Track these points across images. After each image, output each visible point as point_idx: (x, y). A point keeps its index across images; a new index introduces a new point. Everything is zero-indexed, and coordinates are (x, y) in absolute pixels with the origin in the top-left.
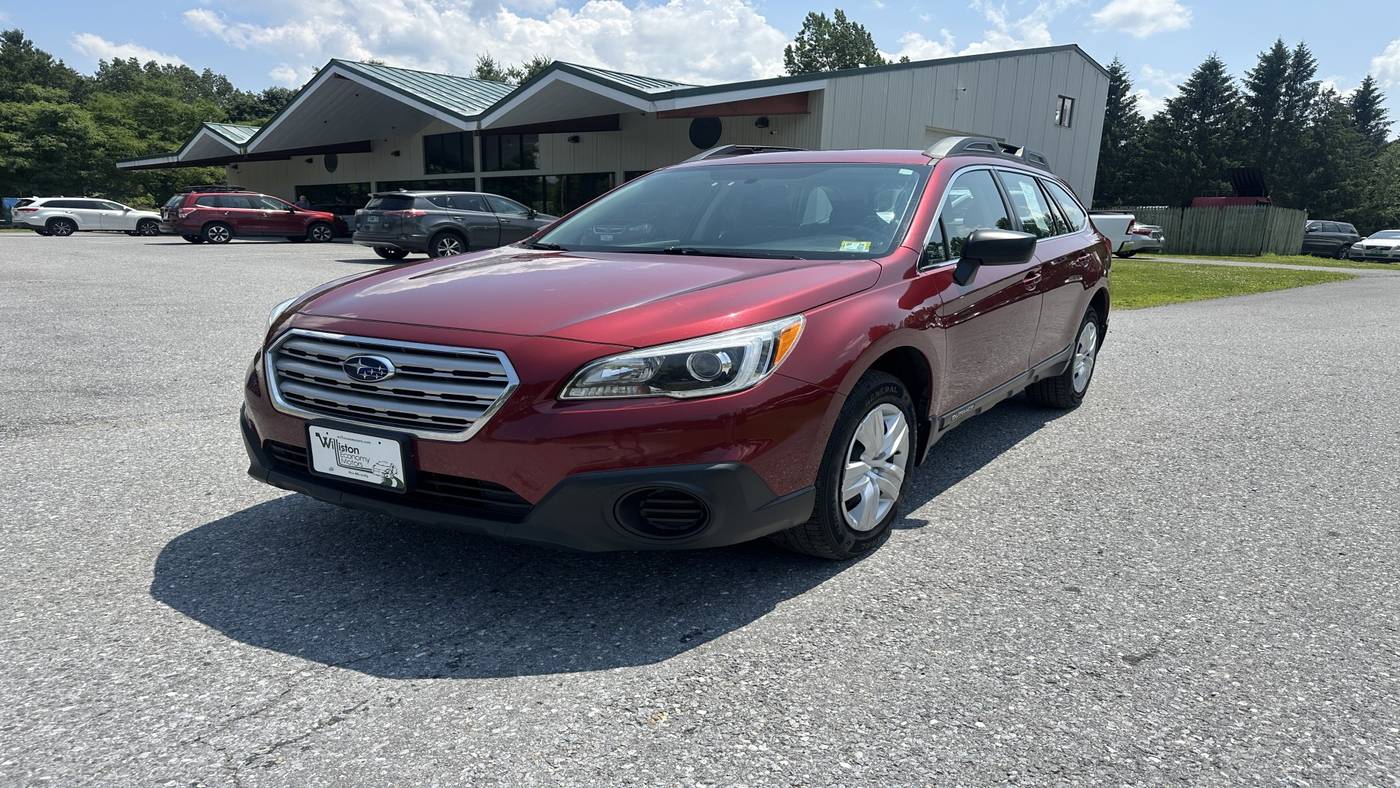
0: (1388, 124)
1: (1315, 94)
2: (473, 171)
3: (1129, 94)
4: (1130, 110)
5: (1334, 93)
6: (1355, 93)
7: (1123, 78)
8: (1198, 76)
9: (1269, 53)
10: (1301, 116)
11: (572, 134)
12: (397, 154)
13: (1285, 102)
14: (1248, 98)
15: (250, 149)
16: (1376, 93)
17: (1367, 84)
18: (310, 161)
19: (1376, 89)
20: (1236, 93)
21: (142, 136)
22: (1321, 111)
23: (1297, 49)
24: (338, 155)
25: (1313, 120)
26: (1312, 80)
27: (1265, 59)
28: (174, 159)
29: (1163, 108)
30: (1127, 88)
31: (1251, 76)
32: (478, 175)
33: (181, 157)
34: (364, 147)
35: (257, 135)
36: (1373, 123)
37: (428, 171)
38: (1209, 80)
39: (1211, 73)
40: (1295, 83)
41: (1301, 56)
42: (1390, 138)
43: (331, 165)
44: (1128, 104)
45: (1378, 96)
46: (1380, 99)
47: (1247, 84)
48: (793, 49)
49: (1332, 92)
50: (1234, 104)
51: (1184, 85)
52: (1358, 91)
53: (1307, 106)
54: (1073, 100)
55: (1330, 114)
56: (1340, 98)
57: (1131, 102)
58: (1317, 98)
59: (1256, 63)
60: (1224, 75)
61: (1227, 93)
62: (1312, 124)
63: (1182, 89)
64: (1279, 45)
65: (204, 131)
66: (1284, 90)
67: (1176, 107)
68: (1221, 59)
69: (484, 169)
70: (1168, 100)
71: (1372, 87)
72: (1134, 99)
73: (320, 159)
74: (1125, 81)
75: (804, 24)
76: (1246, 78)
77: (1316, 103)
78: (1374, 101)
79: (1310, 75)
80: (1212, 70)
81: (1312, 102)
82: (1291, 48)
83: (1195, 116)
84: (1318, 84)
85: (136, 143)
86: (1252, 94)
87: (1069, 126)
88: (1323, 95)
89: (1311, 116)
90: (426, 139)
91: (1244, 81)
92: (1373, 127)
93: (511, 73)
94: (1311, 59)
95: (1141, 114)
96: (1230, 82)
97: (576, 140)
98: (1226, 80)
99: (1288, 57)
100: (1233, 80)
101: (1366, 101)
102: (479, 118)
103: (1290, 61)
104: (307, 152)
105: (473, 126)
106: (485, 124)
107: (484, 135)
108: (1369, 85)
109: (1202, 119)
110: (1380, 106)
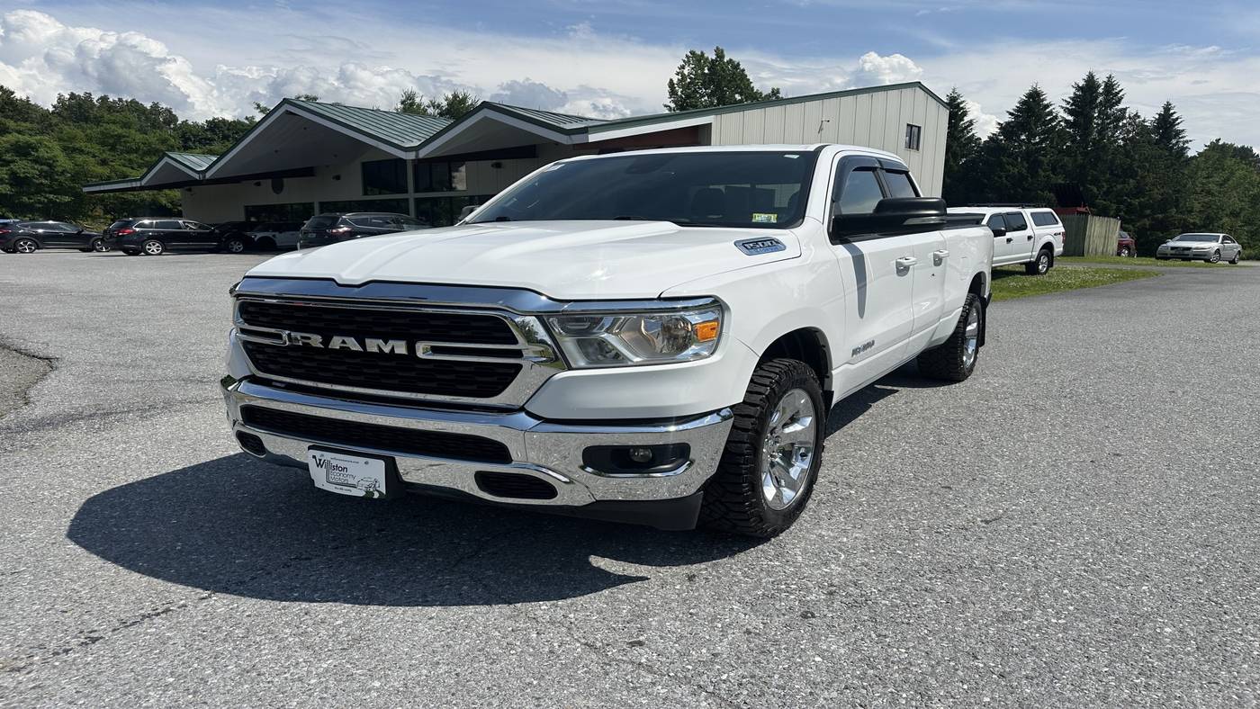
0: (1187, 142)
1: (1124, 118)
2: (406, 192)
3: (966, 119)
4: (968, 132)
5: (1139, 117)
6: (1157, 117)
7: (961, 106)
8: (1023, 103)
9: (1081, 83)
10: (1112, 136)
11: (494, 161)
12: (338, 178)
13: (1097, 124)
14: (1067, 121)
15: (208, 175)
16: (1175, 116)
17: (1167, 108)
18: (258, 184)
19: (1175, 113)
20: (1056, 117)
21: (104, 162)
22: (1128, 132)
23: (1106, 80)
24: (285, 180)
25: (1122, 139)
26: (1121, 106)
27: (1079, 88)
28: (138, 184)
29: (996, 130)
30: (965, 114)
31: (1068, 103)
32: (411, 195)
33: (143, 182)
34: (308, 172)
35: (215, 163)
36: (1174, 141)
37: (365, 193)
38: (1033, 105)
39: (1034, 101)
40: (1106, 108)
41: (1110, 86)
42: (1190, 154)
43: (278, 188)
44: (966, 128)
45: (1177, 119)
46: (1179, 121)
47: (1066, 110)
48: (675, 81)
50: (1055, 127)
51: (1012, 111)
52: (1160, 115)
53: (1117, 127)
54: (919, 128)
55: (1137, 134)
56: (1144, 121)
57: (969, 126)
58: (1125, 121)
59: (1071, 92)
60: (1045, 102)
61: (1049, 118)
62: (1121, 142)
63: (1011, 114)
65: (166, 159)
66: (1096, 115)
67: (1005, 129)
68: (1042, 88)
69: (416, 191)
70: (999, 124)
71: (1172, 111)
72: (971, 123)
73: (267, 183)
74: (962, 108)
75: (684, 61)
76: (1064, 105)
77: (1124, 125)
78: (1173, 123)
79: (1119, 101)
80: (1035, 98)
81: (1121, 124)
82: (1101, 78)
83: (1023, 137)
84: (1126, 109)
85: (100, 170)
86: (1070, 118)
87: (918, 149)
88: (1130, 118)
89: (1121, 136)
90: (364, 164)
91: (1063, 107)
92: (1174, 145)
93: (433, 105)
94: (1118, 89)
95: (977, 135)
96: (1051, 108)
97: (498, 166)
98: (1047, 106)
99: (1099, 86)
100: (1053, 107)
101: (1166, 122)
102: (416, 149)
103: (1101, 90)
104: (257, 178)
105: (411, 156)
106: (423, 153)
107: (418, 163)
108: (1169, 109)
109: (1029, 139)
110: (1179, 127)
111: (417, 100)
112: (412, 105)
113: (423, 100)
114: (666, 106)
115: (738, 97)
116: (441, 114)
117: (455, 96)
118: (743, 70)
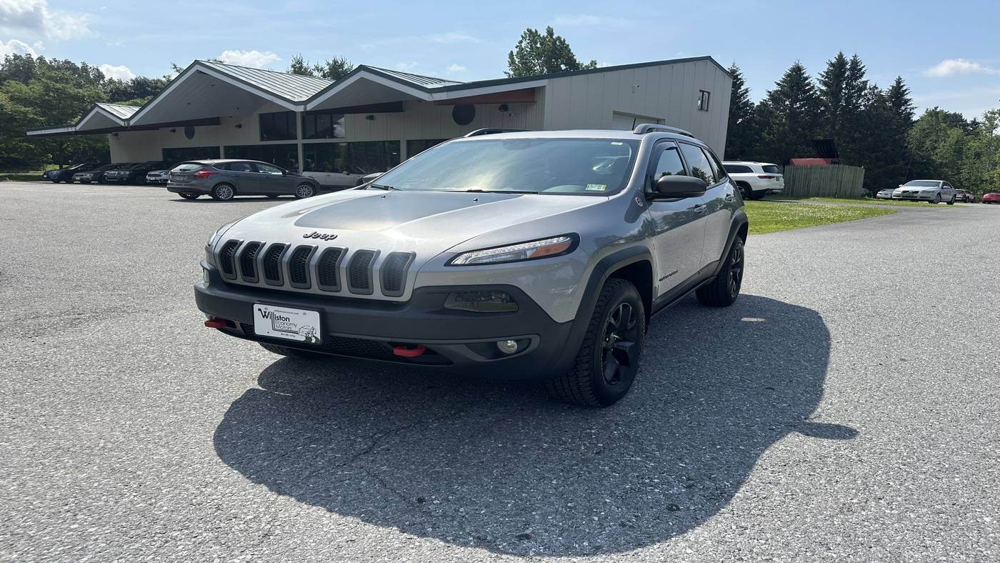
0: (913, 108)
1: (865, 88)
2: (296, 139)
3: (743, 88)
4: (745, 97)
5: (877, 88)
6: (891, 88)
7: (739, 77)
8: (789, 76)
9: (834, 60)
10: (856, 103)
11: (369, 114)
12: (240, 126)
13: (845, 94)
14: (821, 90)
15: (132, 123)
16: (904, 88)
17: (899, 82)
18: (174, 131)
19: (904, 85)
20: (813, 87)
22: (869, 100)
23: (852, 59)
24: (196, 127)
25: (864, 105)
26: (863, 79)
27: (832, 65)
28: (73, 129)
29: (766, 97)
30: (742, 84)
31: (823, 76)
32: (300, 141)
33: (78, 128)
34: (215, 121)
35: (137, 113)
36: (903, 108)
37: (262, 139)
38: (796, 78)
39: (797, 74)
40: (852, 81)
41: (855, 63)
42: (915, 118)
43: (190, 134)
44: (743, 95)
45: (906, 90)
46: (907, 92)
47: (821, 82)
48: (514, 54)
49: (876, 87)
50: (812, 94)
51: (779, 82)
52: (893, 87)
53: (860, 96)
54: (709, 93)
55: (875, 102)
56: (881, 91)
57: (744, 93)
58: (866, 91)
59: (825, 68)
60: (805, 75)
61: (807, 88)
62: (863, 109)
63: (778, 84)
64: (841, 56)
65: (97, 109)
66: (844, 86)
67: (773, 96)
68: (803, 64)
69: (305, 138)
70: (769, 92)
71: (902, 84)
72: (747, 91)
73: (181, 130)
74: (740, 79)
75: (522, 37)
76: (820, 77)
77: (866, 95)
78: (903, 94)
79: (861, 76)
80: (797, 71)
81: (863, 94)
82: (848, 58)
83: (787, 103)
84: (867, 82)
86: (824, 88)
87: (707, 110)
88: (870, 89)
89: (863, 103)
90: (261, 116)
91: (819, 80)
92: (903, 111)
93: (317, 69)
94: (862, 66)
95: (751, 101)
96: (809, 80)
97: (371, 118)
98: (806, 78)
99: (847, 63)
100: (811, 79)
101: (898, 93)
102: (305, 103)
103: (848, 67)
104: (173, 125)
105: (301, 109)
106: (310, 107)
107: (305, 114)
108: (900, 83)
109: (792, 105)
110: (907, 97)
111: (305, 65)
112: (301, 67)
113: (309, 64)
114: (505, 73)
115: (563, 67)
116: (324, 76)
117: (335, 62)
118: (568, 45)
